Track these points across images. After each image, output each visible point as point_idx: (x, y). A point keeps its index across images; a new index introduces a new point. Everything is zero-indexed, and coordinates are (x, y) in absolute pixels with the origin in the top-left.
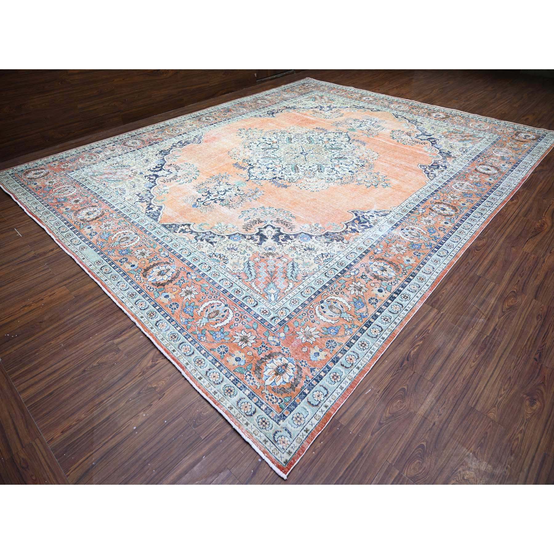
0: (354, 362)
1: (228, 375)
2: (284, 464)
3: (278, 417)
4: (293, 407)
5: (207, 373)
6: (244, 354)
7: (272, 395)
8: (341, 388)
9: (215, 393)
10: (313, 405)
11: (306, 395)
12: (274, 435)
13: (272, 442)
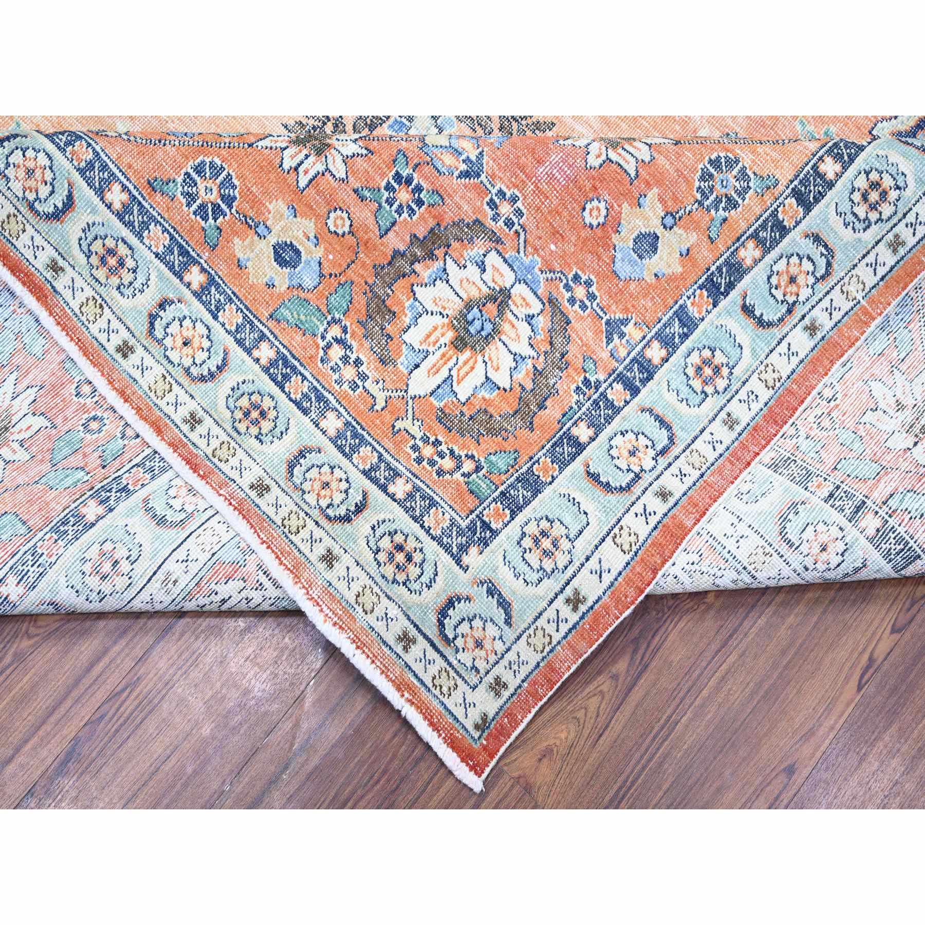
0: (802, 298)
1: (249, 338)
2: (476, 735)
3: (460, 533)
4: (521, 493)
5: (152, 324)
6: (309, 226)
7: (437, 443)
8: (731, 423)
9: (194, 421)
10: (607, 487)
11: (580, 447)
12: (443, 613)
13: (433, 645)
